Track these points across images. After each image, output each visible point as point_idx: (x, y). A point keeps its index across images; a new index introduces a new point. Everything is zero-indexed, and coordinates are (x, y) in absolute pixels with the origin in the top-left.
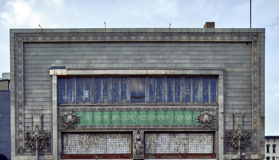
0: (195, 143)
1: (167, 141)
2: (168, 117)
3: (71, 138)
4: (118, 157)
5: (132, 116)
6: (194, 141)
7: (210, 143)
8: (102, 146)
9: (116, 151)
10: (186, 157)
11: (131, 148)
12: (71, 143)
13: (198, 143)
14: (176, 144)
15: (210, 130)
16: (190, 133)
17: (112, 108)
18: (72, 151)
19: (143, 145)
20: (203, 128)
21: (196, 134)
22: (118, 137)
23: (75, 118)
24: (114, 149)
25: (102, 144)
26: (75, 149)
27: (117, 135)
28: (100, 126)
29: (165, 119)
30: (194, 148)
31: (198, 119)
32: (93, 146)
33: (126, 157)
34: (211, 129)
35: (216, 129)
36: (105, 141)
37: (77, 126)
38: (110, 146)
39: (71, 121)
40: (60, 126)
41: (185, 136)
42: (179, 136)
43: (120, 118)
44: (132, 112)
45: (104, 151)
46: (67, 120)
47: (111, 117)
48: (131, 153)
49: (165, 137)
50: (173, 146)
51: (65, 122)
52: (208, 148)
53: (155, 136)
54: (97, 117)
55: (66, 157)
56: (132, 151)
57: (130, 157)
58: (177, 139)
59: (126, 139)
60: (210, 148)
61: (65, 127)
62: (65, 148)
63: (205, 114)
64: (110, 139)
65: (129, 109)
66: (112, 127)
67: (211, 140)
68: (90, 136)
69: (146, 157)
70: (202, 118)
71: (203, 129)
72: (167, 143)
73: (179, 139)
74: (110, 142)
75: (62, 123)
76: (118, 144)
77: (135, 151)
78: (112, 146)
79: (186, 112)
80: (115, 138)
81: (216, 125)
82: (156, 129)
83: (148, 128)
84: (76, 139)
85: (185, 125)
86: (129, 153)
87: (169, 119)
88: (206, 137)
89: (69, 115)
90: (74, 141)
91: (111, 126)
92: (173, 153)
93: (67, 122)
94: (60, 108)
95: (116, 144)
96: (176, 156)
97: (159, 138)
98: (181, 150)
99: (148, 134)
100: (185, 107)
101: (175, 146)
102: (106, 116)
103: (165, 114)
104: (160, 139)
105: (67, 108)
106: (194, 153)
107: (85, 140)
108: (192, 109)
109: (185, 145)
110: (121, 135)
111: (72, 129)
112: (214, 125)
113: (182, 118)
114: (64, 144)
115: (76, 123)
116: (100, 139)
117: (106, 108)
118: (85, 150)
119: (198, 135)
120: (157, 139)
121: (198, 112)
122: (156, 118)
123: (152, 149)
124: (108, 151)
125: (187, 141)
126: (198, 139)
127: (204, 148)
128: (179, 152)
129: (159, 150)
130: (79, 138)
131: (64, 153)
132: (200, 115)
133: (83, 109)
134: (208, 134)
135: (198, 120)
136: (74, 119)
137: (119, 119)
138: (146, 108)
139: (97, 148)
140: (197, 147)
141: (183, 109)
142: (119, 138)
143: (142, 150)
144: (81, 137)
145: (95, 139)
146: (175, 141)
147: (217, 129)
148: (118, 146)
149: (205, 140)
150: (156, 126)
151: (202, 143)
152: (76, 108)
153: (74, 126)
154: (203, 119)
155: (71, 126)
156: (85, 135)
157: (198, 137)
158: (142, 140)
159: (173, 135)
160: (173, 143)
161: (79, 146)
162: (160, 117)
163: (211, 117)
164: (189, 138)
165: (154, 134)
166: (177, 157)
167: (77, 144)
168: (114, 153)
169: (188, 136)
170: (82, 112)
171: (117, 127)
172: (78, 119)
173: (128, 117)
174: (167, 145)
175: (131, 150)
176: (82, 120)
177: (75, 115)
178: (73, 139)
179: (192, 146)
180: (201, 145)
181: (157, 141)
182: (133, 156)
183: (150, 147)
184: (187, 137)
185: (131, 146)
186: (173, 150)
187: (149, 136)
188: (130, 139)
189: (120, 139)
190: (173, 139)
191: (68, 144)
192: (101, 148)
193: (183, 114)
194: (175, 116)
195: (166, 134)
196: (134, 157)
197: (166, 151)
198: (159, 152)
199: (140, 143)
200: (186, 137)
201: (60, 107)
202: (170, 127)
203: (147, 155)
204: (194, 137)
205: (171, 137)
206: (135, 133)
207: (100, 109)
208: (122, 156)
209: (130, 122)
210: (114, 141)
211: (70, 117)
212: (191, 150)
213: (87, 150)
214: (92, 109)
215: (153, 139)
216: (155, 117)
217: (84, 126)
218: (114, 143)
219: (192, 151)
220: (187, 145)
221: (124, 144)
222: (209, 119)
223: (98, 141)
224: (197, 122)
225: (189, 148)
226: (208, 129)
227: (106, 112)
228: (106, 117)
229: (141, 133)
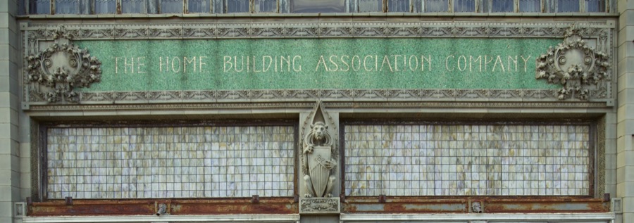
0: (525, 160)
1: (425, 151)
2: (430, 60)
3: (75, 143)
4: (243, 208)
5: (297, 60)
6: (523, 152)
7: (580, 161)
8: (185, 170)
9: (239, 187)
10: (498, 205)
11: (291, 177)
12: (76, 160)
13: (536, 159)
14: (458, 162)
15: (585, 111)
16: (508, 125)
17: (221, 26)
18: (79, 187)
19: (336, 163)
20: (561, 101)
21: (528, 129)
22: (244, 138)
23: (79, 66)
24: (229, 179)
25: (185, 162)
26: (89, 181)
27: (241, 131)
28: (177, 94)
29: (420, 67)
30: (520, 177)
31: (542, 69)
32: (154, 170)
33: (274, 206)
34: (592, 105)
35: (608, 104)
36: (200, 154)
37: (87, 94)
38: (215, 170)
39: (64, 76)
40: (27, 96)
41: (490, 134)
42: (467, 136)
43: (251, 65)
44: (296, 42)
45: (193, 187)
46: (50, 70)
47: (217, 61)
48: (291, 193)
49: (416, 136)
50: (445, 168)
51: (44, 81)
52: (571, 176)
53: (379, 136)
54: (164, 61)
55: (48, 209)
56: (296, 189)
57: (288, 207)
58: (460, 144)
59: (275, 145)
60: (579, 176)
61: (44, 99)
62: (52, 178)
63: (571, 48)
64: (215, 146)
65: (283, 31)
66: (219, 97)
67: (582, 149)
68: (142, 135)
69: (346, 207)
70: (560, 64)
71: (559, 105)
72: (423, 159)
73: (468, 145)
74: (216, 155)
75: (33, 85)
76: (245, 162)
77: (305, 184)
78: (223, 170)
79: (496, 42)
80: (234, 141)
81: (609, 92)
82: (387, 105)
83: (356, 100)
84: (95, 147)
85: (495, 92)
86: (284, 194)
87: (434, 68)
88: (563, 137)
89: (56, 50)
90: (85, 152)
91: (215, 95)
92: (447, 194)
93: (50, 78)
94: (27, 28)
95: (239, 163)
96: (460, 202)
97: (394, 143)
98: (475, 185)
99: (355, 129)
100: (494, 24)
101: (453, 168)
102: (197, 58)
103: (420, 52)
104: (400, 144)
105: (51, 28)
106: (520, 193)
107: (125, 150)
108: (522, 31)
109: (487, 165)
110: (256, 130)
111: (71, 108)
112: (601, 89)
113: (483, 64)
114: (50, 164)
115: (84, 85)
116: (179, 146)
117: (199, 26)
118: (125, 186)
119: (536, 129)
120: (387, 147)
121: (544, 41)
122: (386, 65)
123: (368, 181)
124: (208, 186)
125: (496, 151)
126: (534, 145)
127: (556, 176)
128: (466, 190)
129: (394, 184)
130: (103, 141)
131: (51, 196)
132: (551, 53)
133: (113, 33)
134: (572, 129)
135: (542, 73)
136: (76, 67)
137: (245, 69)
138: (348, 29)
139: (170, 178)
140: (533, 174)
141: (487, 31)
142: (249, 141)
143: (332, 178)
144: (111, 138)
145: (163, 146)
146: (452, 152)
147: (613, 104)
148: (245, 170)
149: (560, 148)
150: (387, 94)
151: (549, 160)
152: (85, 28)
153: (77, 95)
154: (564, 68)
155: (65, 96)
156: (126, 130)
157: (535, 137)
158: (332, 142)
159: (447, 130)
160: (445, 160)
161: (103, 171)
162: (399, 61)
163: (594, 60)
164: (504, 141)
165: (376, 127)
166: (463, 207)
167: (95, 162)
168: (230, 195)
169: (501, 133)
170: (107, 44)
171: (240, 97)
172: (93, 67)
173: (279, 62)
174: (423, 168)
175: (292, 184)
176: (107, 73)
177: (82, 54)
178: (83, 144)
179: (513, 169)
180: (548, 167)
181: (387, 152)
182: (297, 202)
183: (360, 173)
184: (497, 137)
185: (291, 170)
186: (446, 185)
187: (357, 135)
188: (291, 146)
189: (252, 146)
190: (445, 144)
191: (65, 163)
192: (184, 178)
193: (488, 52)
194: (456, 59)
195: (422, 127)
196: (304, 206)
197: (421, 188)
198: (394, 189)
199: (324, 152)
200: (491, 139)
201: (24, 25)
202: (438, 97)
203: (352, 203)
204: (520, 136)
205: (438, 136)
206: (308, 118)
207: (177, 31)
208: (257, 205)
209: (287, 80)
210: (231, 154)
211: (60, 62)
212: (511, 185)
213: (132, 185)
214: (147, 32)
215: (372, 145)
216: (380, 62)
217: (114, 96)
218: (231, 161)
219: (514, 187)
220: (496, 167)
221: (268, 162)
222: (586, 67)
223: (171, 153)
224: (539, 79)
225: (505, 176)
226: (581, 105)
227: (198, 43)
228: (199, 61)
229: (330, 119)
